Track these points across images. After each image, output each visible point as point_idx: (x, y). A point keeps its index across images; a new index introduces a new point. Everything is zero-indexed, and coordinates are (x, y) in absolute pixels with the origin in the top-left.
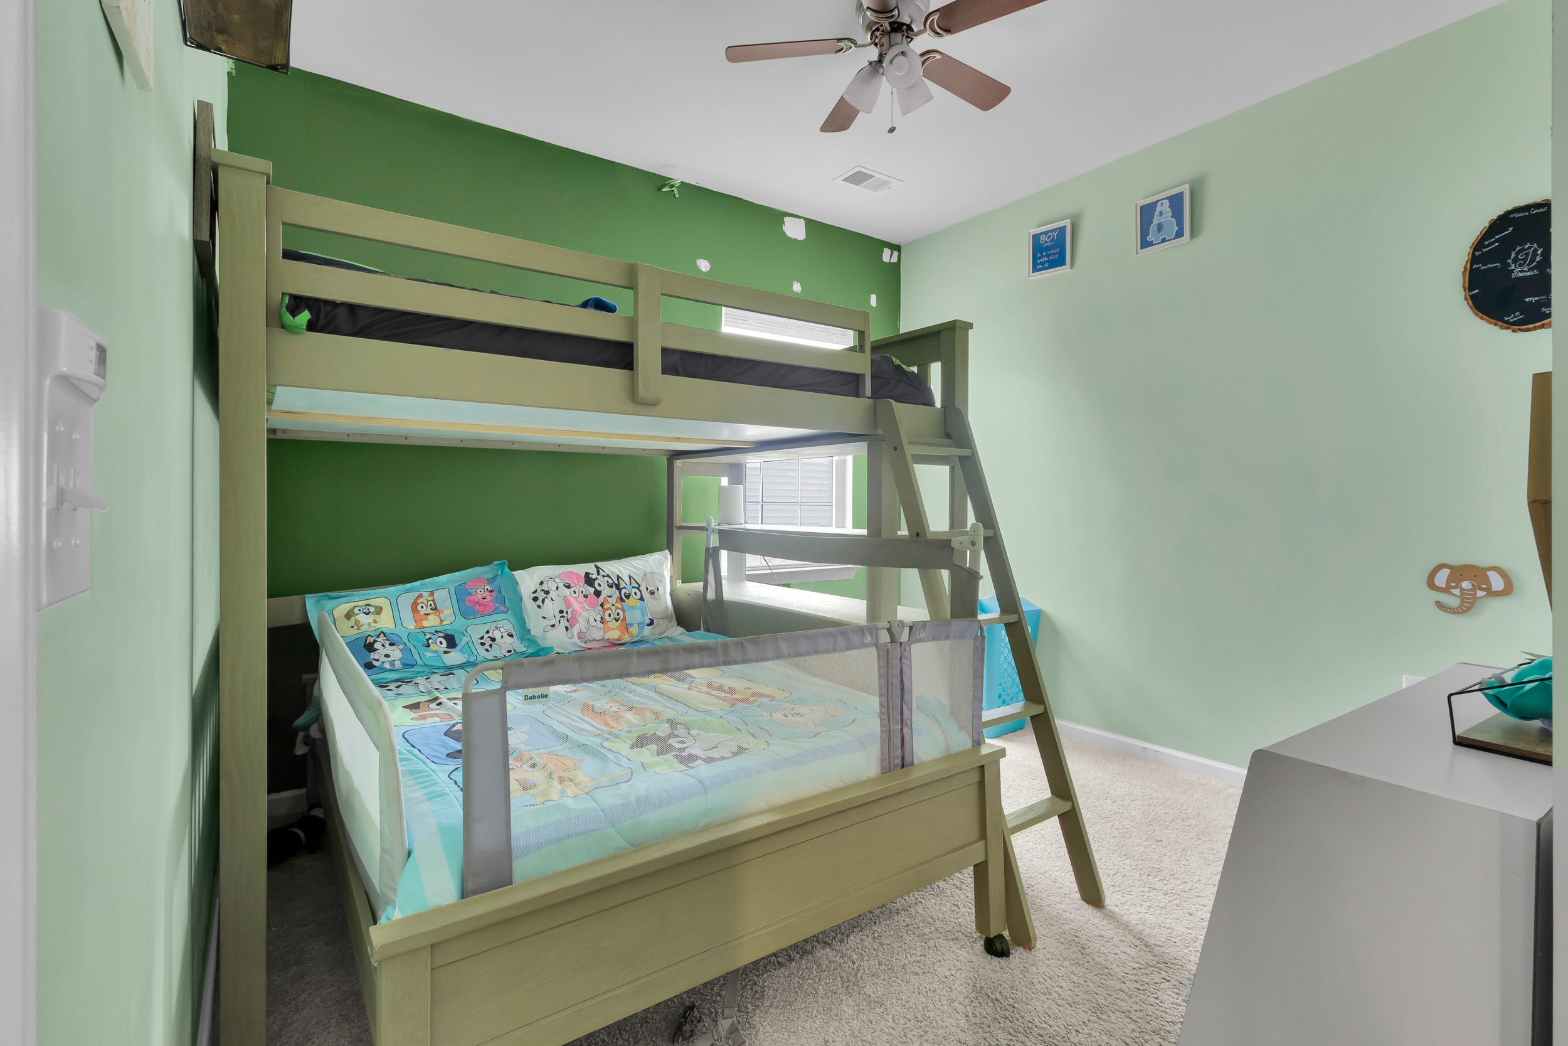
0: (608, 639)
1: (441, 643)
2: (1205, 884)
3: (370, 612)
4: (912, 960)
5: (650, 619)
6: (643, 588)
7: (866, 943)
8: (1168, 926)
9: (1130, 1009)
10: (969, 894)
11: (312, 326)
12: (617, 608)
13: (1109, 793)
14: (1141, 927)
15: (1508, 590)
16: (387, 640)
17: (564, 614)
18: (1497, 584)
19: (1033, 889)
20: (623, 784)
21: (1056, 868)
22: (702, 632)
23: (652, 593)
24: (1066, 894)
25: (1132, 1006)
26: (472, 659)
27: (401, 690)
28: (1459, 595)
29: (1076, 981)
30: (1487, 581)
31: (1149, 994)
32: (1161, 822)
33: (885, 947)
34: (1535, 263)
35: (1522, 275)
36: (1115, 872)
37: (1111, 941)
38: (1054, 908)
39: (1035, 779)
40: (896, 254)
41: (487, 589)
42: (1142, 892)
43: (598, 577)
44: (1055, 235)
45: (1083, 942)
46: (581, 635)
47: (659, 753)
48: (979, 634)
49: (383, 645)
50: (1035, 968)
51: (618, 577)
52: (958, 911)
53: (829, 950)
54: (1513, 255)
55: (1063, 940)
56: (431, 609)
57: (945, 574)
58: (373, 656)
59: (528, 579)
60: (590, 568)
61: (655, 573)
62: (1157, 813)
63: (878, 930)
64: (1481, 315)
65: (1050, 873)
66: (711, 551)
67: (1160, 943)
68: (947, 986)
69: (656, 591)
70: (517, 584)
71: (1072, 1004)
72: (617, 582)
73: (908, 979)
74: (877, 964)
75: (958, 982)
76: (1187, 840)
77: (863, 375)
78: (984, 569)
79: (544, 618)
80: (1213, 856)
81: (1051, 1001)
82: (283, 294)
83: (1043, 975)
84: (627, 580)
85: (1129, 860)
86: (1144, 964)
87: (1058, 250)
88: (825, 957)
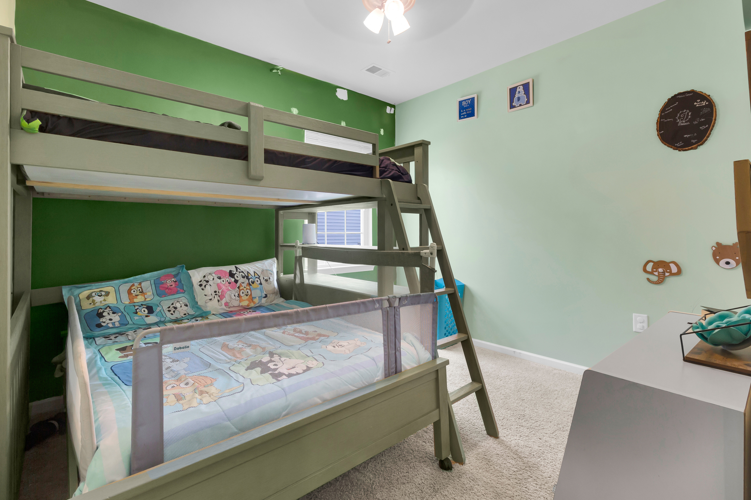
0: (242, 306)
1: (144, 311)
2: (546, 422)
3: (102, 295)
4: (401, 475)
5: (265, 294)
6: (261, 278)
7: (378, 468)
8: (530, 446)
9: (513, 495)
10: (431, 435)
11: (42, 129)
12: (247, 289)
13: (498, 375)
14: (517, 448)
15: (679, 272)
16: (111, 310)
17: (217, 293)
18: (674, 269)
19: (463, 430)
20: (237, 394)
21: (474, 418)
22: (293, 300)
23: (266, 280)
24: (479, 432)
25: (515, 493)
26: (163, 319)
27: (117, 340)
28: (657, 275)
29: (486, 481)
30: (670, 268)
31: (522, 485)
32: (524, 390)
33: (387, 469)
34: (688, 119)
35: (682, 124)
36: (503, 418)
37: (502, 457)
38: (474, 440)
39: (463, 370)
40: (393, 109)
41: (173, 281)
42: (517, 428)
43: (237, 273)
44: (470, 101)
45: (489, 458)
46: (226, 304)
47: (262, 372)
48: (435, 301)
49: (108, 314)
50: (465, 475)
51: (248, 272)
52: (425, 445)
53: (357, 473)
54: (678, 115)
55: (479, 458)
56: (140, 292)
57: (418, 269)
58: (102, 320)
59: (197, 275)
60: (232, 268)
61: (268, 270)
62: (522, 385)
63: (384, 459)
64: (665, 143)
65: (471, 421)
66: (298, 258)
67: (526, 456)
68: (420, 490)
69: (269, 280)
70: (191, 277)
71: (484, 495)
72: (247, 275)
73: (399, 487)
74: (383, 479)
75: (425, 487)
76: (536, 399)
77: (375, 167)
78: (437, 267)
79: (206, 295)
80: (549, 406)
81: (473, 494)
82: (23, 110)
83: (469, 479)
84: (253, 274)
85: (509, 411)
86: (519, 468)
87: (471, 109)
88: (355, 478)
